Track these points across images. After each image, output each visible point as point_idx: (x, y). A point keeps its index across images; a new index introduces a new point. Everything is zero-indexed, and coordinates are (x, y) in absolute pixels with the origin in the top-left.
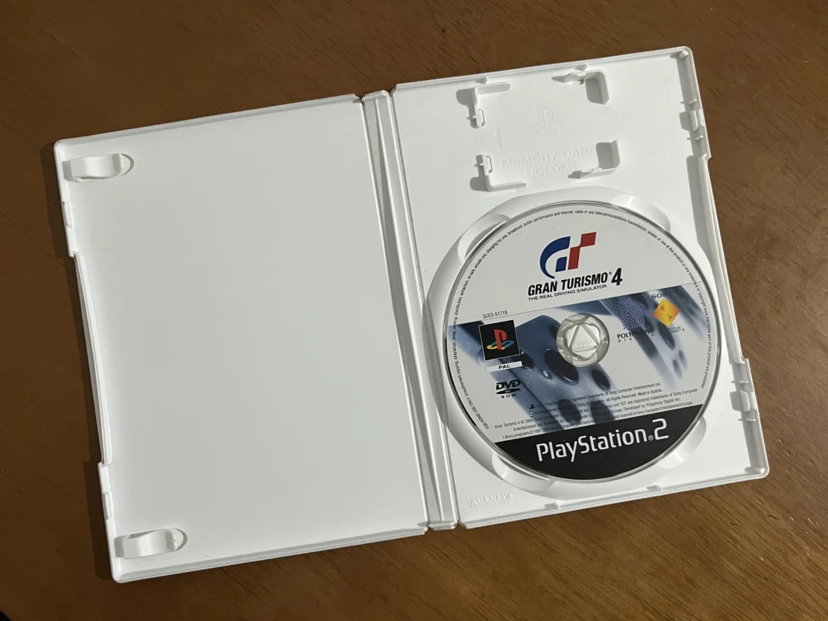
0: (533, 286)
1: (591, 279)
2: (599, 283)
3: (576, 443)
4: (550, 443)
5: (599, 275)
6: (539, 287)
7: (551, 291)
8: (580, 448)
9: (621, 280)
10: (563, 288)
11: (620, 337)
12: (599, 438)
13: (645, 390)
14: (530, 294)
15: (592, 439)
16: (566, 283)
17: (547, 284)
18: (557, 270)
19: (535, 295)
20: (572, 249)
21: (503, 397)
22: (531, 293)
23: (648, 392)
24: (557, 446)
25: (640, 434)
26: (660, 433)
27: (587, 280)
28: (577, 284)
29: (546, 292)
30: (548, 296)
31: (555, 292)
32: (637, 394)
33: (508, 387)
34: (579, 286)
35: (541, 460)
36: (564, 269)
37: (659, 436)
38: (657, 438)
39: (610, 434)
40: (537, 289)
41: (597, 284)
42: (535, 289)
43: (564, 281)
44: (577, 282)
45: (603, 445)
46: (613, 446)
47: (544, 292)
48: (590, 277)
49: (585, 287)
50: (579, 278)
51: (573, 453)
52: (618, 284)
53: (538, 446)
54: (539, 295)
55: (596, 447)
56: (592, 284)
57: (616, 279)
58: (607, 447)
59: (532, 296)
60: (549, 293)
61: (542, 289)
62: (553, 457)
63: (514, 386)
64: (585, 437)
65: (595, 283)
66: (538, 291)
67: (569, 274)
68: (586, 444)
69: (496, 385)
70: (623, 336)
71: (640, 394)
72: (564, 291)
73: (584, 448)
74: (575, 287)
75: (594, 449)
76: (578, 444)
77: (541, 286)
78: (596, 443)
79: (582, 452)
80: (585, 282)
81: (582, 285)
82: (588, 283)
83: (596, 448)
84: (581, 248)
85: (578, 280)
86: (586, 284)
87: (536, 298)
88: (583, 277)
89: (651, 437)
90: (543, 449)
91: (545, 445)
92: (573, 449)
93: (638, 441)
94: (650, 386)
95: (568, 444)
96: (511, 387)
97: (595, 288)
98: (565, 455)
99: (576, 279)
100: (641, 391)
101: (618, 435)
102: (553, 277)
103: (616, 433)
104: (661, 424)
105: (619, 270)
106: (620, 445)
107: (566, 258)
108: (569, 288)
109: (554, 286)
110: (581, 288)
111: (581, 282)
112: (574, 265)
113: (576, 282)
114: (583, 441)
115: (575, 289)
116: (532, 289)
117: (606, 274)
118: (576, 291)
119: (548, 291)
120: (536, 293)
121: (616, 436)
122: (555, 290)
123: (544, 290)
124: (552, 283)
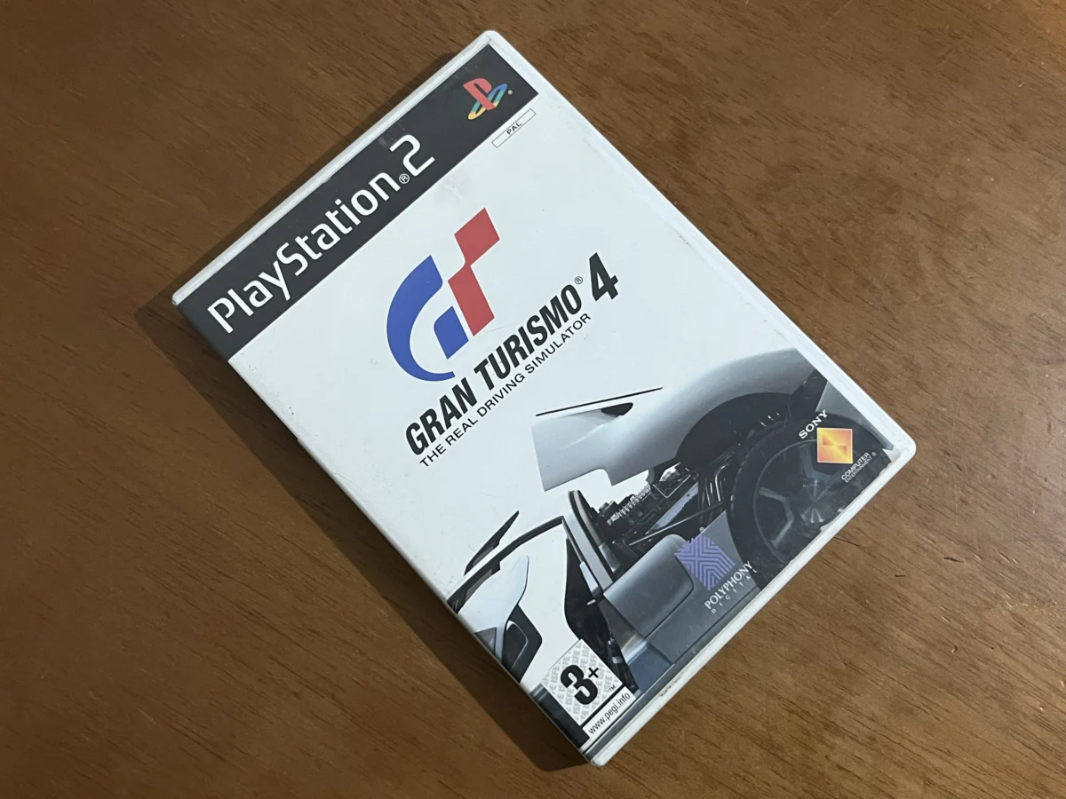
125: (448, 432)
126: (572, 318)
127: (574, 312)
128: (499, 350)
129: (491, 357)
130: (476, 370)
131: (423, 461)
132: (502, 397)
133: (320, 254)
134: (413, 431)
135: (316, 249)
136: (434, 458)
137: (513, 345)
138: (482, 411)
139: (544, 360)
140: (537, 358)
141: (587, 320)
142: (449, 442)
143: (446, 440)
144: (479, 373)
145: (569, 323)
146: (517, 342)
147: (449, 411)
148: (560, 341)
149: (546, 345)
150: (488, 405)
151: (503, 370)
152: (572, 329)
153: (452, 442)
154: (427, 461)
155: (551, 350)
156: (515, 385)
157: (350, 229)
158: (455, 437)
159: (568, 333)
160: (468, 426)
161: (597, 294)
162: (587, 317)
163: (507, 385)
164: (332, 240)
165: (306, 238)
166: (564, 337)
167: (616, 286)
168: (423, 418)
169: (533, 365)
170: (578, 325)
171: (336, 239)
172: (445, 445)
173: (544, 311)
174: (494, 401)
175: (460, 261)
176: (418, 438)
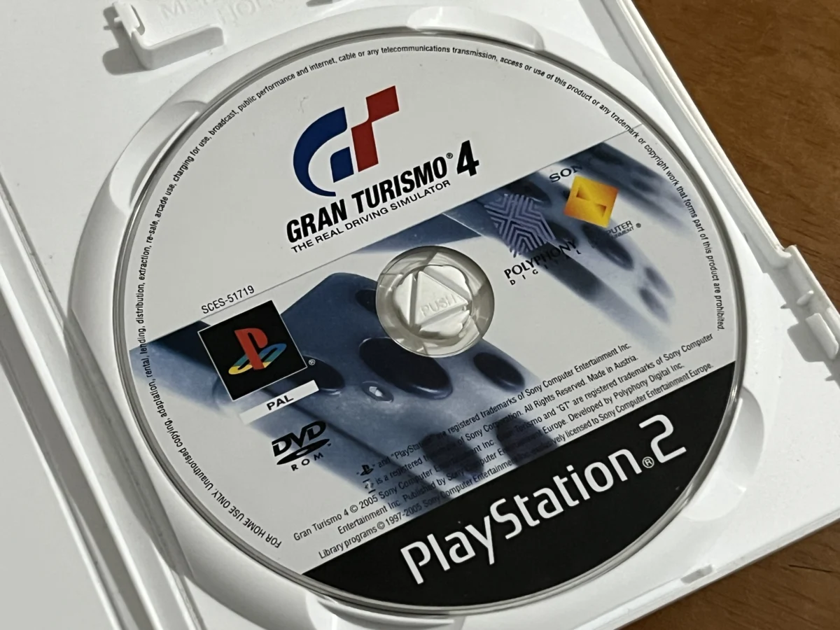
0: (296, 222)
1: (412, 177)
2: (432, 180)
3: (487, 519)
4: (431, 538)
5: (427, 166)
6: (308, 220)
7: (336, 221)
8: (500, 530)
9: (477, 163)
10: (361, 210)
11: (512, 274)
12: (536, 494)
13: (601, 366)
14: (292, 240)
15: (520, 501)
16: (363, 197)
17: (323, 211)
18: (336, 178)
19: (304, 239)
20: (353, 129)
21: (294, 467)
22: (295, 236)
23: (610, 370)
24: (448, 538)
25: (622, 460)
26: (666, 447)
27: (405, 181)
28: (388, 194)
29: (325, 226)
30: (333, 233)
31: (346, 222)
32: (586, 380)
33: (300, 442)
34: (392, 197)
35: (420, 580)
36: (352, 173)
37: (665, 453)
38: (663, 459)
39: (556, 479)
40: (305, 226)
41: (429, 184)
42: (300, 226)
43: (357, 196)
44: (385, 189)
45: (550, 508)
46: (572, 503)
47: (321, 228)
48: (409, 173)
49: (404, 195)
50: (389, 182)
51: (488, 543)
52: (473, 172)
53: (405, 551)
54: (311, 236)
55: (535, 515)
56: (419, 186)
57: (465, 163)
58: (559, 509)
59: (300, 242)
60: (334, 227)
61: (316, 222)
62: (446, 567)
63: (312, 436)
64: (503, 501)
65: (425, 183)
66: (309, 229)
67: (363, 179)
68: (511, 517)
69: (271, 447)
70: (517, 270)
71: (591, 378)
72: (364, 215)
73: (510, 526)
74: (385, 200)
75: (532, 523)
76: (492, 520)
77: (311, 216)
78: (532, 506)
79: (508, 537)
80: (402, 185)
81: (399, 194)
82: (408, 186)
83: (534, 519)
84: (374, 124)
85: (386, 186)
86: (406, 190)
87: (309, 244)
88: (396, 178)
89: (647, 461)
90: (417, 554)
91: (420, 545)
92: (484, 534)
93: (623, 477)
94: (609, 355)
95: (470, 528)
96: (307, 442)
97: (426, 192)
98: (471, 553)
99: (382, 185)
100: (593, 370)
101: (575, 476)
102: (333, 194)
103: (568, 475)
104: (659, 427)
105: (466, 148)
106: (586, 496)
107: (348, 149)
108: (371, 205)
109: (340, 210)
110: (397, 199)
111: (394, 188)
112: (368, 157)
113: (384, 192)
114: (501, 510)
115: (387, 205)
116: (294, 227)
117: (442, 159)
118: (389, 209)
119: (330, 224)
120: (306, 234)
121: (571, 480)
122: (344, 217)
123: (321, 224)
124: (334, 206)
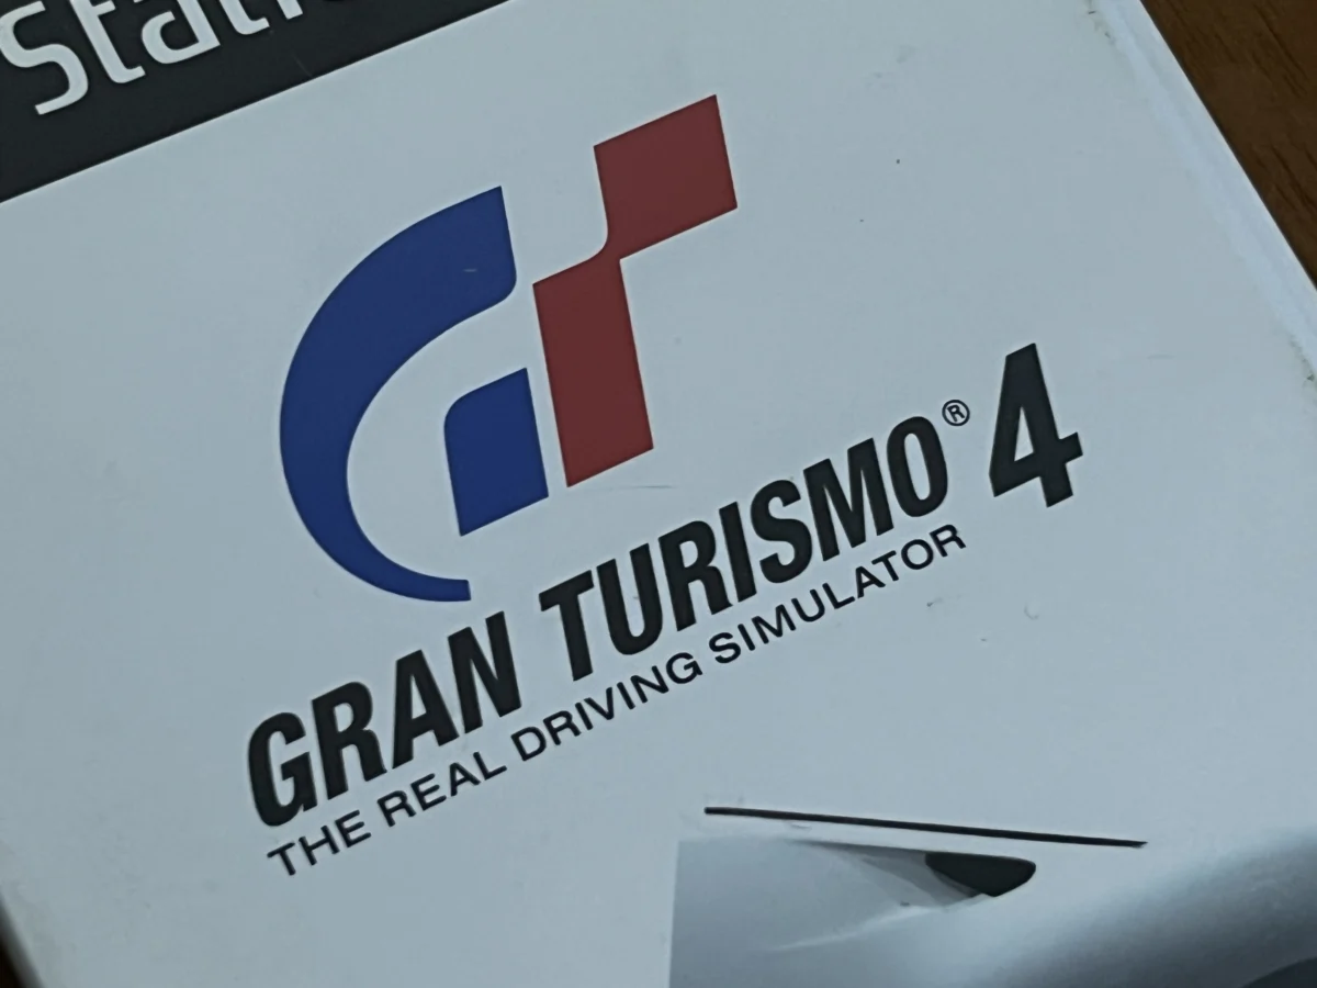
125: (397, 779)
126: (906, 526)
127: (915, 507)
128: (641, 557)
129: (609, 571)
130: (547, 600)
131: (282, 852)
132: (609, 715)
133: (139, 72)
134: (276, 739)
135: (132, 52)
136: (322, 853)
137: (689, 553)
138: (530, 743)
139: (778, 633)
140: (758, 621)
141: (951, 547)
142: (388, 813)
143: (382, 802)
144: (556, 610)
145: (893, 541)
146: (707, 550)
147: (418, 709)
148: (845, 588)
149: (799, 587)
150: (557, 727)
151: (637, 627)
152: (897, 562)
153: (399, 816)
154: (297, 855)
155: (811, 609)
156: (663, 688)
157: (263, 23)
158: (412, 801)
159: (880, 571)
160: (468, 777)
161: (1005, 474)
162: (955, 538)
163: (636, 680)
164: (192, 39)
165: (109, 7)
166: (864, 579)
167: (1072, 466)
168: (323, 708)
169: (738, 639)
170: (918, 555)
171: (207, 40)
172: (372, 819)
173: (820, 475)
174: (577, 720)
175: (591, 237)
176: (288, 770)
